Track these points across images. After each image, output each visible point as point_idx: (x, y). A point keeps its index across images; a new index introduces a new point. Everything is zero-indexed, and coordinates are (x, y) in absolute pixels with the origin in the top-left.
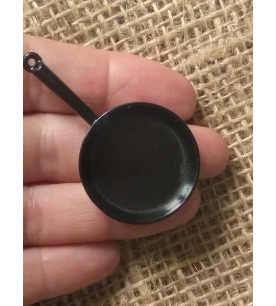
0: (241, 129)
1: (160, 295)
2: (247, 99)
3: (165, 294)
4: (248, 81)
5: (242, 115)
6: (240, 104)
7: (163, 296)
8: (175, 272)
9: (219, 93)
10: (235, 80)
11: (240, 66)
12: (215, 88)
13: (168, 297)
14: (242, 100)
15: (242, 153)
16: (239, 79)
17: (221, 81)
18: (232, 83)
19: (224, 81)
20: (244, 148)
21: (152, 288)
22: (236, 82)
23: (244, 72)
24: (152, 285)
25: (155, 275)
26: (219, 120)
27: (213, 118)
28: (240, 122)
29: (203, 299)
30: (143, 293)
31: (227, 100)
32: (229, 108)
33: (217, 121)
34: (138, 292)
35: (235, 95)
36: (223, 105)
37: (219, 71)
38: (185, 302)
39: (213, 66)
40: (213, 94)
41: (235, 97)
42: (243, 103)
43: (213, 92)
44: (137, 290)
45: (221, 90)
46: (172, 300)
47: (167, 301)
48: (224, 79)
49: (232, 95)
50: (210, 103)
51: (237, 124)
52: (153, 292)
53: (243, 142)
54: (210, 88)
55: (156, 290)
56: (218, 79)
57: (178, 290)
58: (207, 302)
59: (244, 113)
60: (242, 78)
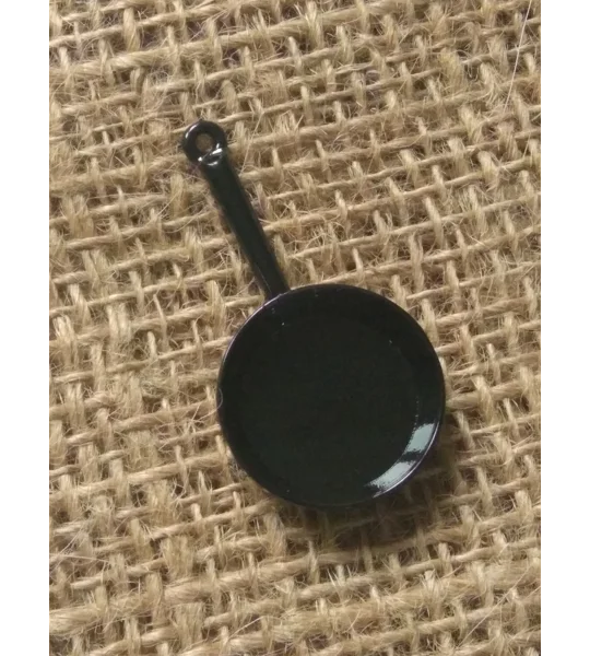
0: (445, 155)
1: (196, 509)
2: (467, 90)
3: (209, 509)
4: (475, 49)
5: (453, 125)
6: (453, 98)
7: (204, 513)
9: (403, 65)
10: (444, 41)
11: (461, 11)
12: (397, 51)
13: (212, 518)
14: (456, 89)
15: (442, 211)
16: (455, 40)
17: (410, 38)
18: (437, 45)
19: (418, 39)
20: (448, 201)
21: (179, 491)
22: (447, 46)
23: (469, 25)
24: (180, 481)
25: (190, 461)
26: (398, 127)
27: (383, 119)
28: (446, 140)
30: (154, 500)
31: (420, 85)
32: (425, 104)
33: (391, 128)
34: (141, 495)
35: (440, 76)
36: (409, 93)
37: (411, 13)
38: (253, 534)
40: (390, 64)
41: (441, 80)
42: (459, 96)
43: (389, 59)
44: (141, 489)
45: (409, 59)
46: (225, 524)
47: (209, 526)
48: (418, 33)
49: (436, 75)
50: (378, 83)
51: (439, 143)
52: (179, 500)
53: (448, 187)
54: (385, 47)
55: (186, 495)
56: (404, 32)
57: (242, 506)
59: (457, 120)
60: (462, 39)
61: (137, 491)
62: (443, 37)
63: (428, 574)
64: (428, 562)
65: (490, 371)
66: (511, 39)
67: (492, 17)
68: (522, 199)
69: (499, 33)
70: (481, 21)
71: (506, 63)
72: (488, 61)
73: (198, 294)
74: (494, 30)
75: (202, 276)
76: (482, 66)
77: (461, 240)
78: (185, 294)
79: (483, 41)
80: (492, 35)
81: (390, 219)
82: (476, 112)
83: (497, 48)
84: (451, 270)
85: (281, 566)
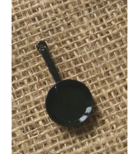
0: (78, 41)
1: (28, 136)
2: (81, 24)
3: (32, 135)
4: (81, 14)
5: (78, 33)
6: (77, 27)
7: (31, 137)
8: (37, 122)
9: (64, 20)
10: (73, 13)
11: (76, 5)
12: (62, 17)
13: (32, 137)
14: (78, 24)
15: (78, 54)
16: (76, 12)
17: (65, 13)
18: (72, 14)
19: (67, 13)
20: (80, 52)
21: (24, 132)
22: (74, 14)
23: (79, 8)
24: (24, 130)
25: (25, 124)
26: (65, 35)
27: (61, 34)
28: (77, 37)
29: (55, 138)
30: (18, 135)
31: (69, 24)
32: (71, 29)
33: (63, 36)
34: (15, 134)
35: (74, 21)
36: (67, 26)
37: (64, 7)
38: (43, 140)
39: (61, 4)
40: (61, 20)
41: (74, 22)
42: (79, 26)
43: (60, 19)
44: (14, 133)
45: (66, 18)
46: (36, 138)
47: (32, 140)
49: (72, 21)
50: (59, 25)
51: (76, 38)
52: (24, 134)
53: (79, 48)
54: (59, 16)
55: (26, 133)
56: (64, 12)
57: (39, 133)
58: (57, 140)
59: (79, 32)
60: (78, 12)
61: (13, 134)
62: (73, 12)
63: (87, 143)
64: (86, 140)
65: (95, 91)
66: (90, 10)
67: (84, 5)
68: (97, 49)
69: (86, 9)
70: (82, 7)
71: (89, 16)
72: (84, 16)
73: (22, 83)
74: (85, 8)
75: (22, 79)
76: (83, 18)
77: (84, 61)
78: (19, 84)
79: (83, 12)
80: (85, 10)
81: (66, 58)
82: (83, 29)
83: (86, 13)
84: (82, 68)
85: (51, 146)
